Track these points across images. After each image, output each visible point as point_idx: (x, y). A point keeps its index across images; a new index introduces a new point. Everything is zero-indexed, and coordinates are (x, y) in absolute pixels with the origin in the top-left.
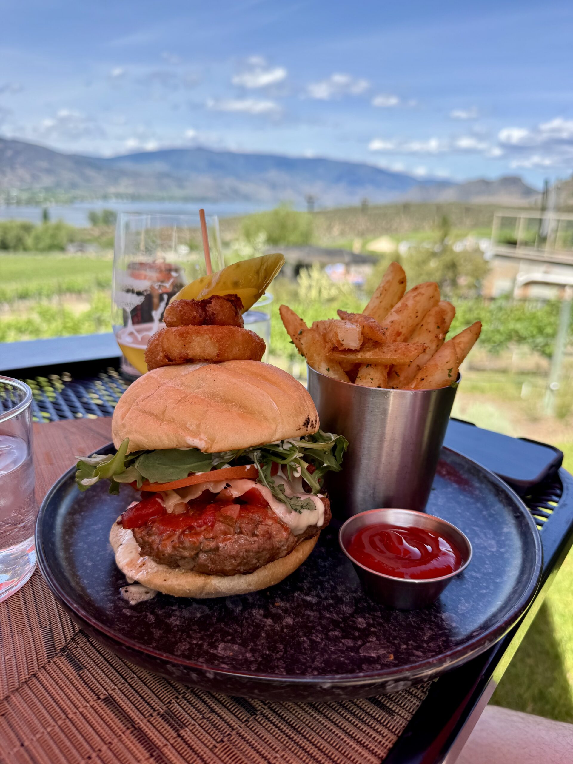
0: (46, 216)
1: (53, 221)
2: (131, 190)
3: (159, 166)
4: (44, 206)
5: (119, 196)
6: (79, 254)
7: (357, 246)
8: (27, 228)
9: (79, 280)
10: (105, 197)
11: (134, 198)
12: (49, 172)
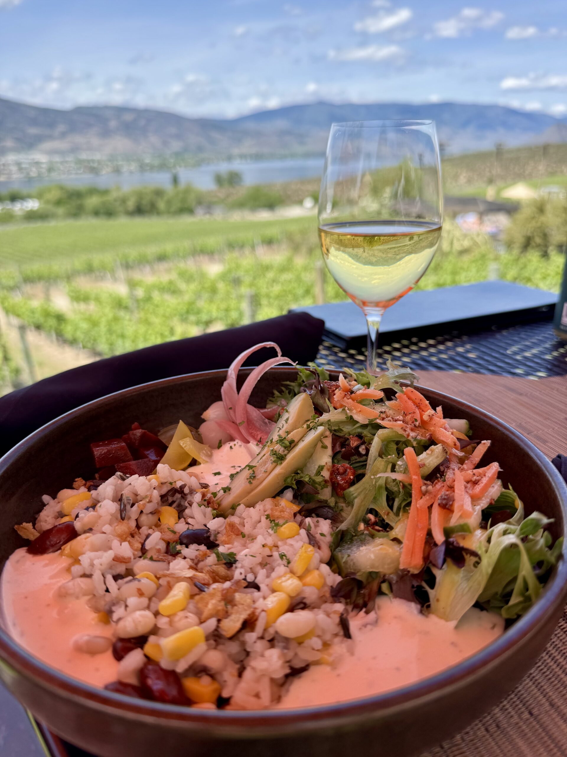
0: (175, 180)
1: (182, 185)
2: (254, 150)
3: (281, 124)
4: (174, 171)
5: (243, 157)
6: (208, 216)
7: (490, 193)
8: (159, 193)
9: (211, 242)
10: (230, 158)
11: (258, 157)
12: (178, 137)
